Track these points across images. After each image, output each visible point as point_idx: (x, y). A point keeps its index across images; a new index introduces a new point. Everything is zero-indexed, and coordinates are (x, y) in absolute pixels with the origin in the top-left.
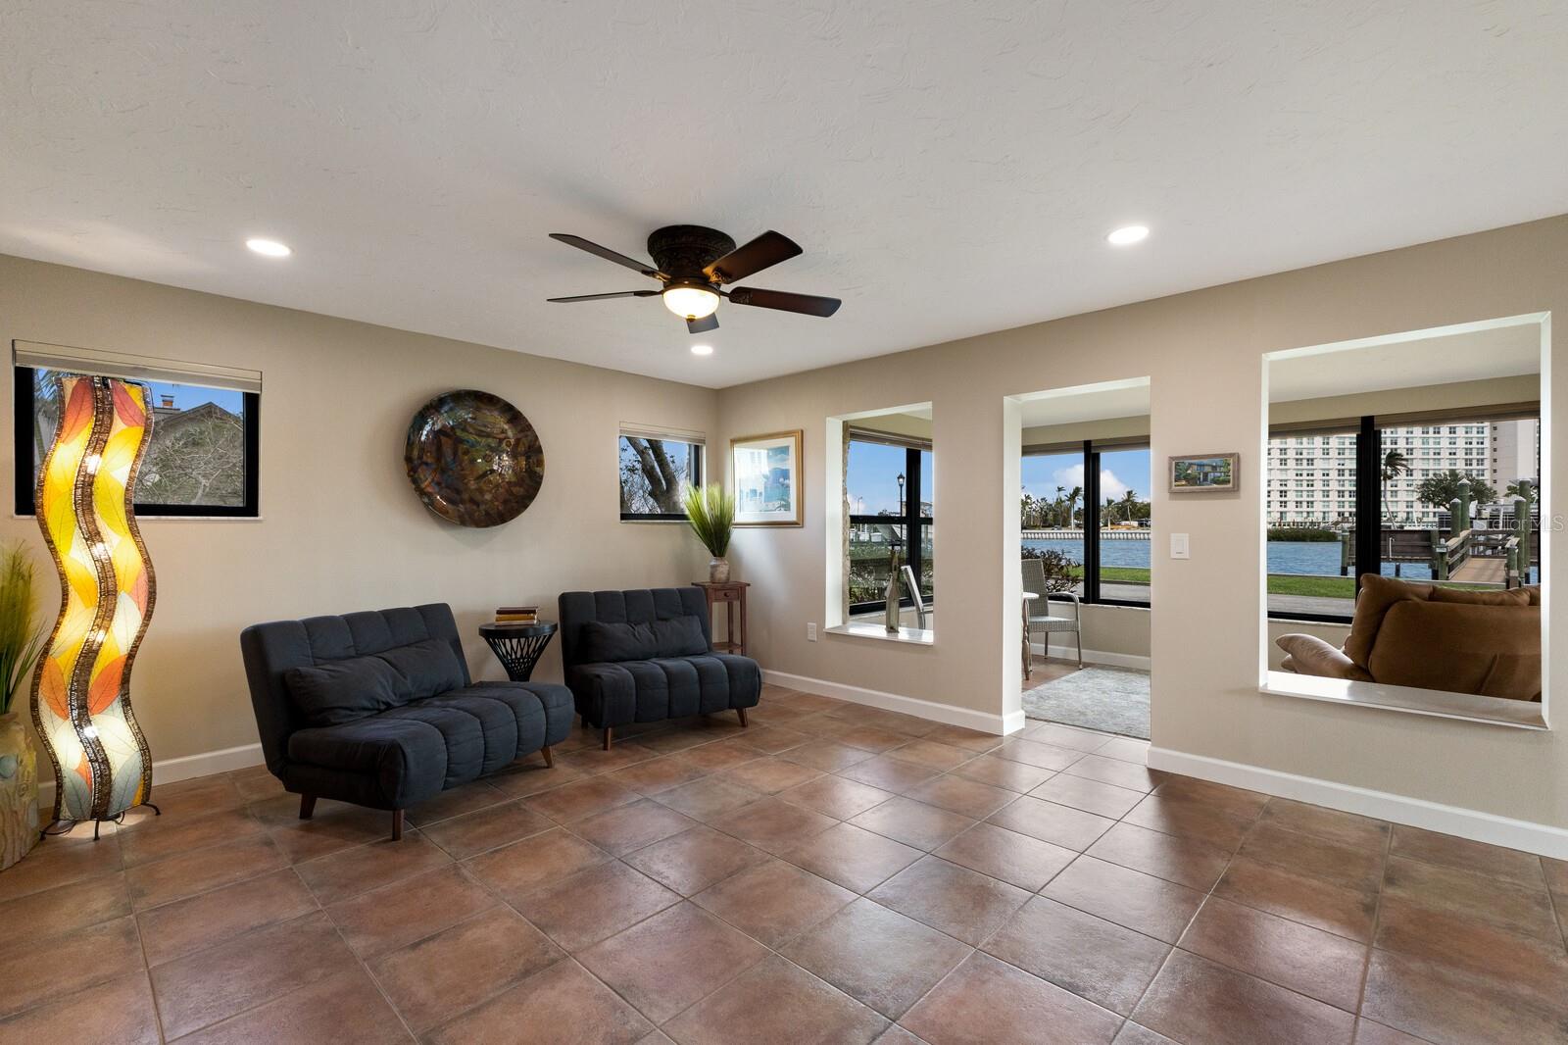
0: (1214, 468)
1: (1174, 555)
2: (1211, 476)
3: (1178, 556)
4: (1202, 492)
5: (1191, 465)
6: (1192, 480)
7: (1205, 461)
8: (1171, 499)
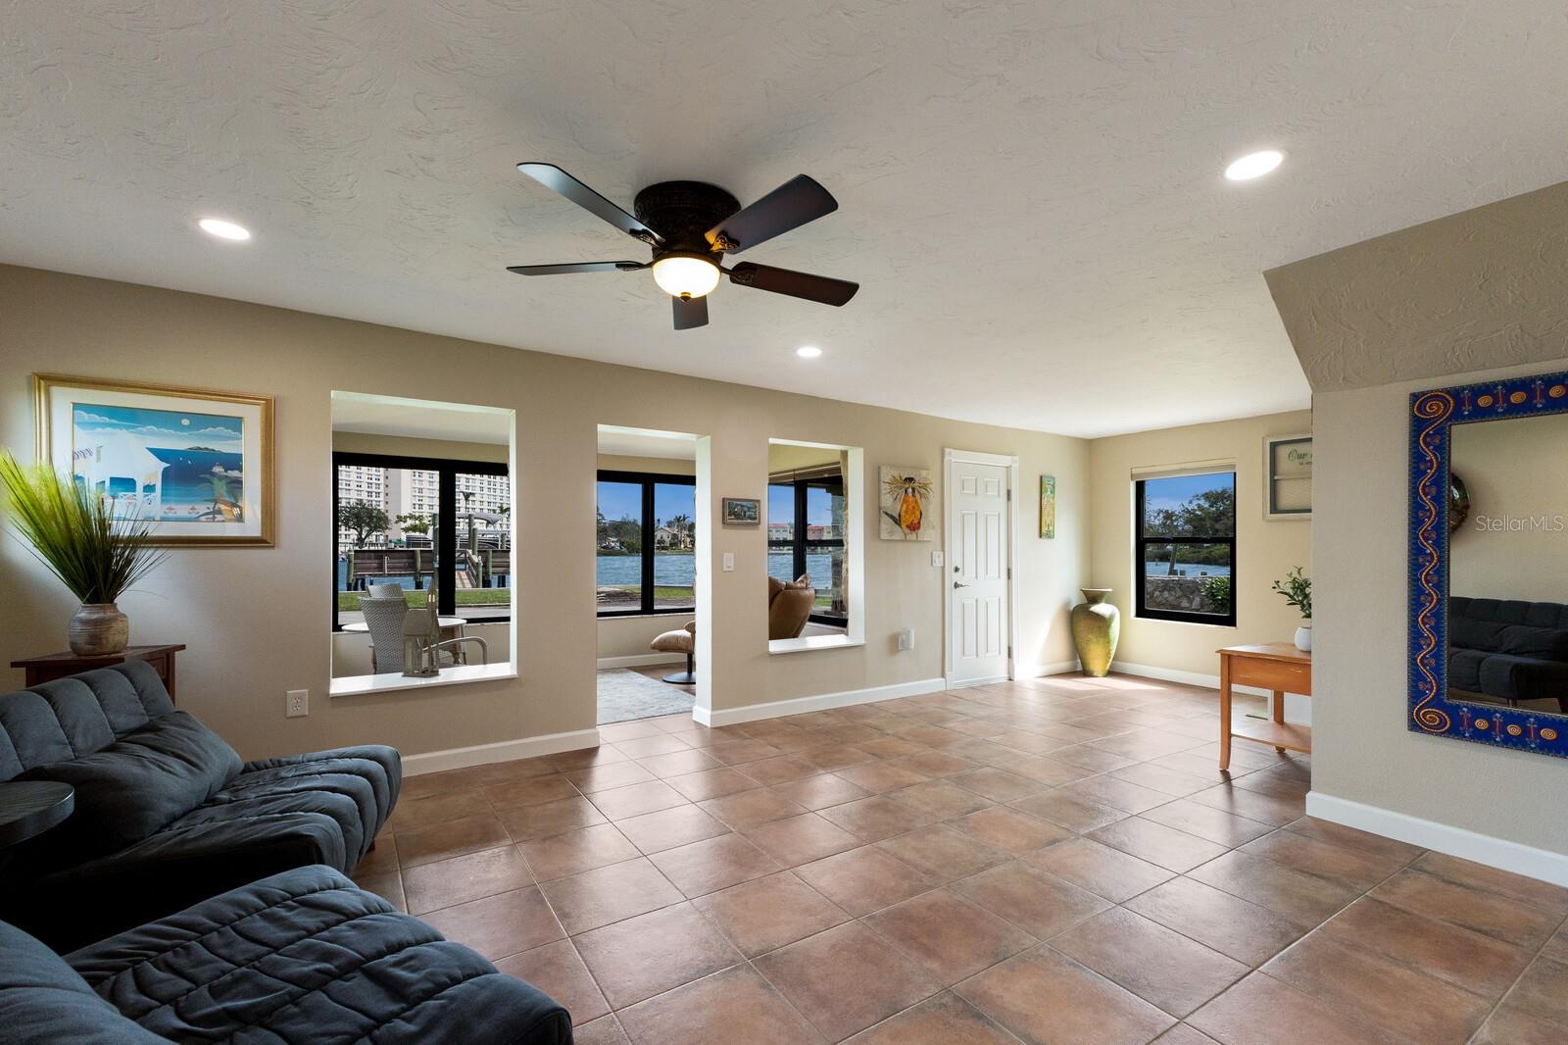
0: (749, 508)
1: (725, 569)
2: (748, 514)
3: (728, 569)
4: (742, 525)
5: (737, 505)
6: (737, 516)
7: (744, 503)
8: (724, 528)
